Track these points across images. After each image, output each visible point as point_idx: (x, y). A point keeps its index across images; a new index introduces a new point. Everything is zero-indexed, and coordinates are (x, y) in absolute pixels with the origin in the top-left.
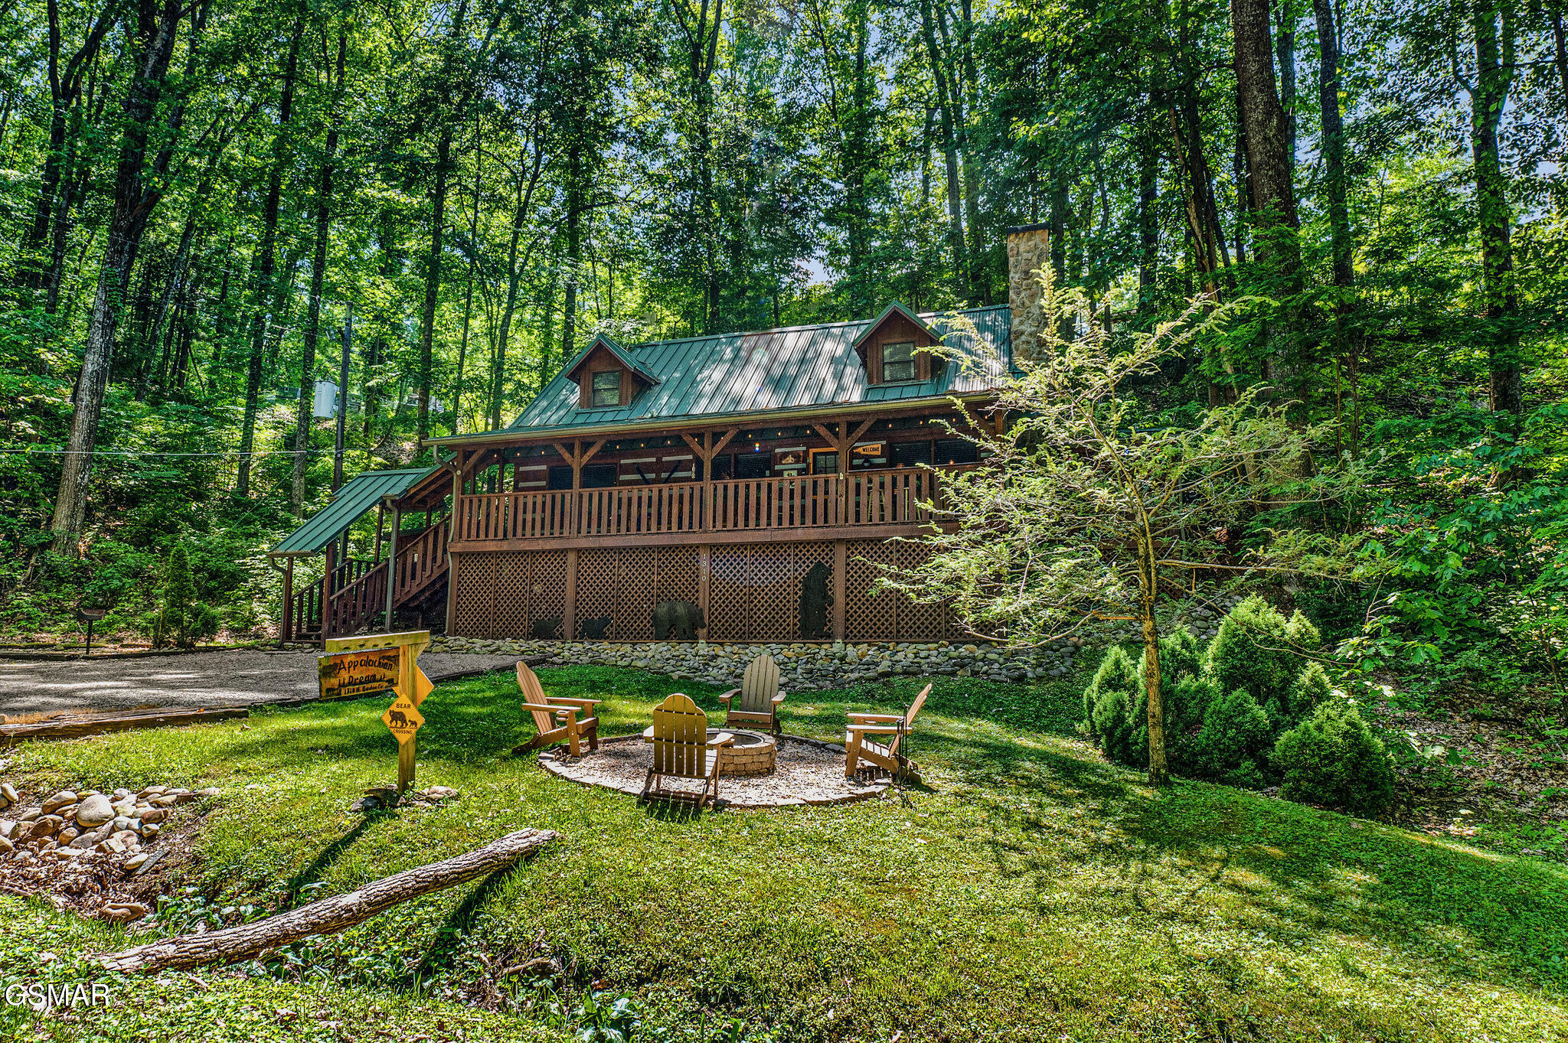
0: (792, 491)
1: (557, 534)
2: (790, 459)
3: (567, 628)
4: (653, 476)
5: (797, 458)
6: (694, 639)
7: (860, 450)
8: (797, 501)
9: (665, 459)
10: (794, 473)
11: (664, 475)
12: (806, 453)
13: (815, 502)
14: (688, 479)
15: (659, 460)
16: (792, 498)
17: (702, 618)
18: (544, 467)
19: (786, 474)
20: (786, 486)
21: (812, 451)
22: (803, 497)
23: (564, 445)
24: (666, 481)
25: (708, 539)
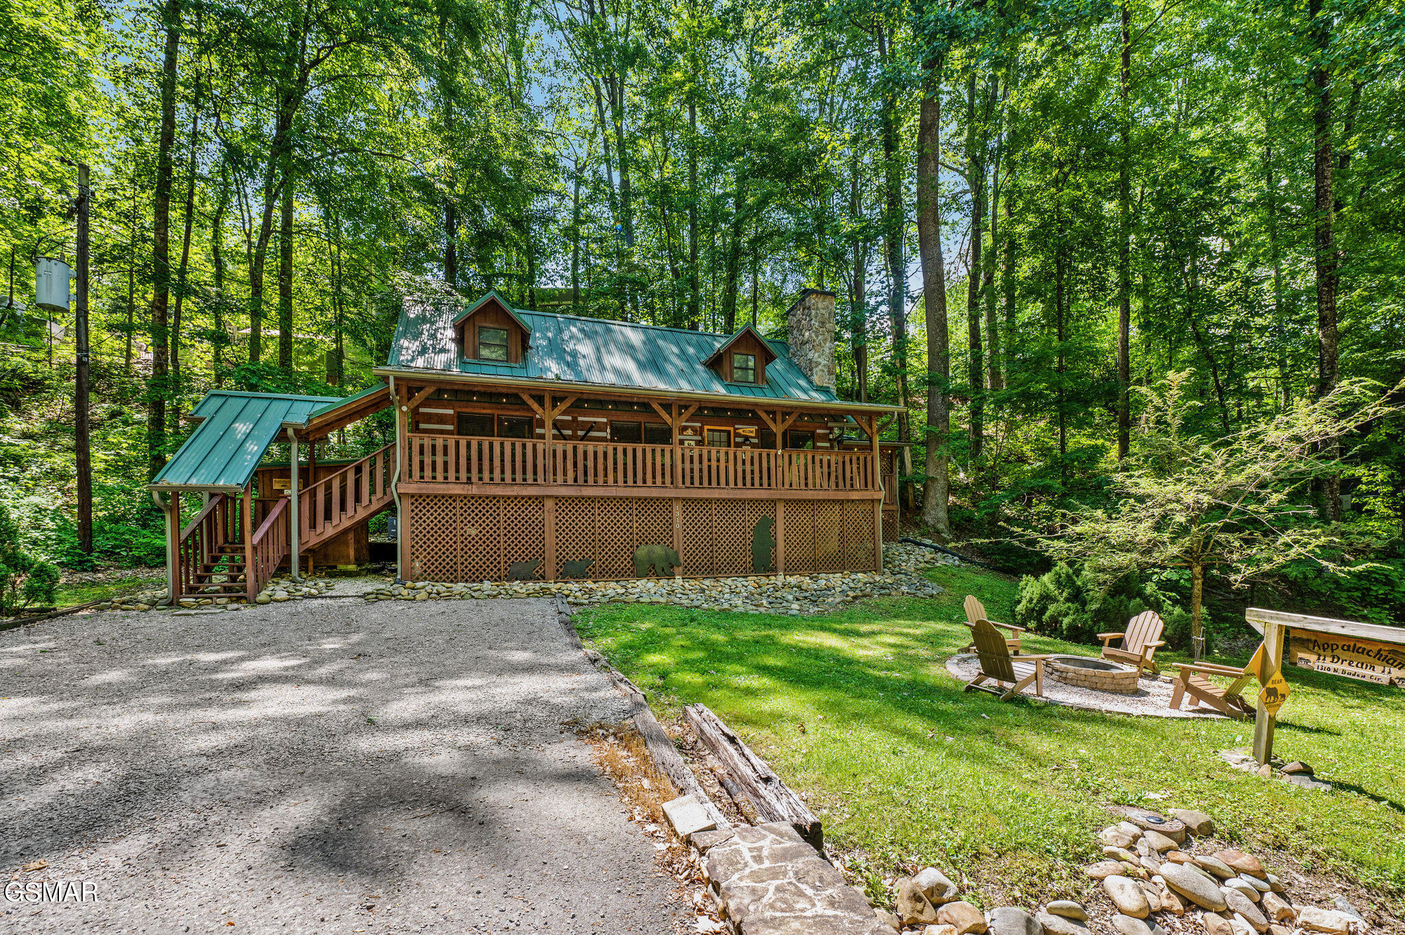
0: (692, 457)
1: (530, 481)
2: (690, 432)
3: (550, 569)
4: (570, 432)
5: (694, 430)
6: (671, 576)
7: (740, 431)
8: (696, 466)
9: (580, 419)
10: (693, 443)
11: (580, 433)
12: (702, 428)
13: (709, 467)
14: (603, 439)
15: (575, 419)
16: (692, 462)
17: (677, 559)
18: (451, 412)
19: (686, 443)
20: (688, 454)
21: (706, 427)
22: (701, 462)
23: (533, 397)
24: (583, 438)
25: (684, 493)
